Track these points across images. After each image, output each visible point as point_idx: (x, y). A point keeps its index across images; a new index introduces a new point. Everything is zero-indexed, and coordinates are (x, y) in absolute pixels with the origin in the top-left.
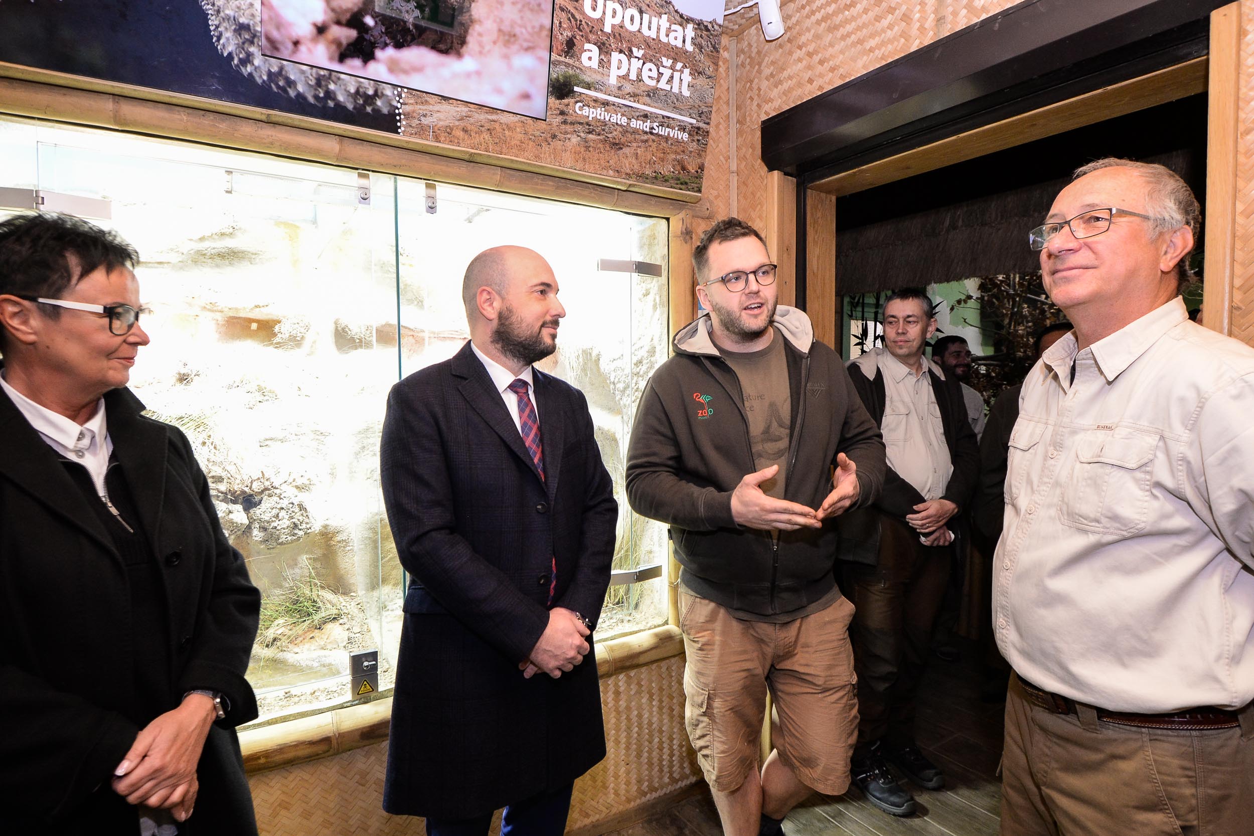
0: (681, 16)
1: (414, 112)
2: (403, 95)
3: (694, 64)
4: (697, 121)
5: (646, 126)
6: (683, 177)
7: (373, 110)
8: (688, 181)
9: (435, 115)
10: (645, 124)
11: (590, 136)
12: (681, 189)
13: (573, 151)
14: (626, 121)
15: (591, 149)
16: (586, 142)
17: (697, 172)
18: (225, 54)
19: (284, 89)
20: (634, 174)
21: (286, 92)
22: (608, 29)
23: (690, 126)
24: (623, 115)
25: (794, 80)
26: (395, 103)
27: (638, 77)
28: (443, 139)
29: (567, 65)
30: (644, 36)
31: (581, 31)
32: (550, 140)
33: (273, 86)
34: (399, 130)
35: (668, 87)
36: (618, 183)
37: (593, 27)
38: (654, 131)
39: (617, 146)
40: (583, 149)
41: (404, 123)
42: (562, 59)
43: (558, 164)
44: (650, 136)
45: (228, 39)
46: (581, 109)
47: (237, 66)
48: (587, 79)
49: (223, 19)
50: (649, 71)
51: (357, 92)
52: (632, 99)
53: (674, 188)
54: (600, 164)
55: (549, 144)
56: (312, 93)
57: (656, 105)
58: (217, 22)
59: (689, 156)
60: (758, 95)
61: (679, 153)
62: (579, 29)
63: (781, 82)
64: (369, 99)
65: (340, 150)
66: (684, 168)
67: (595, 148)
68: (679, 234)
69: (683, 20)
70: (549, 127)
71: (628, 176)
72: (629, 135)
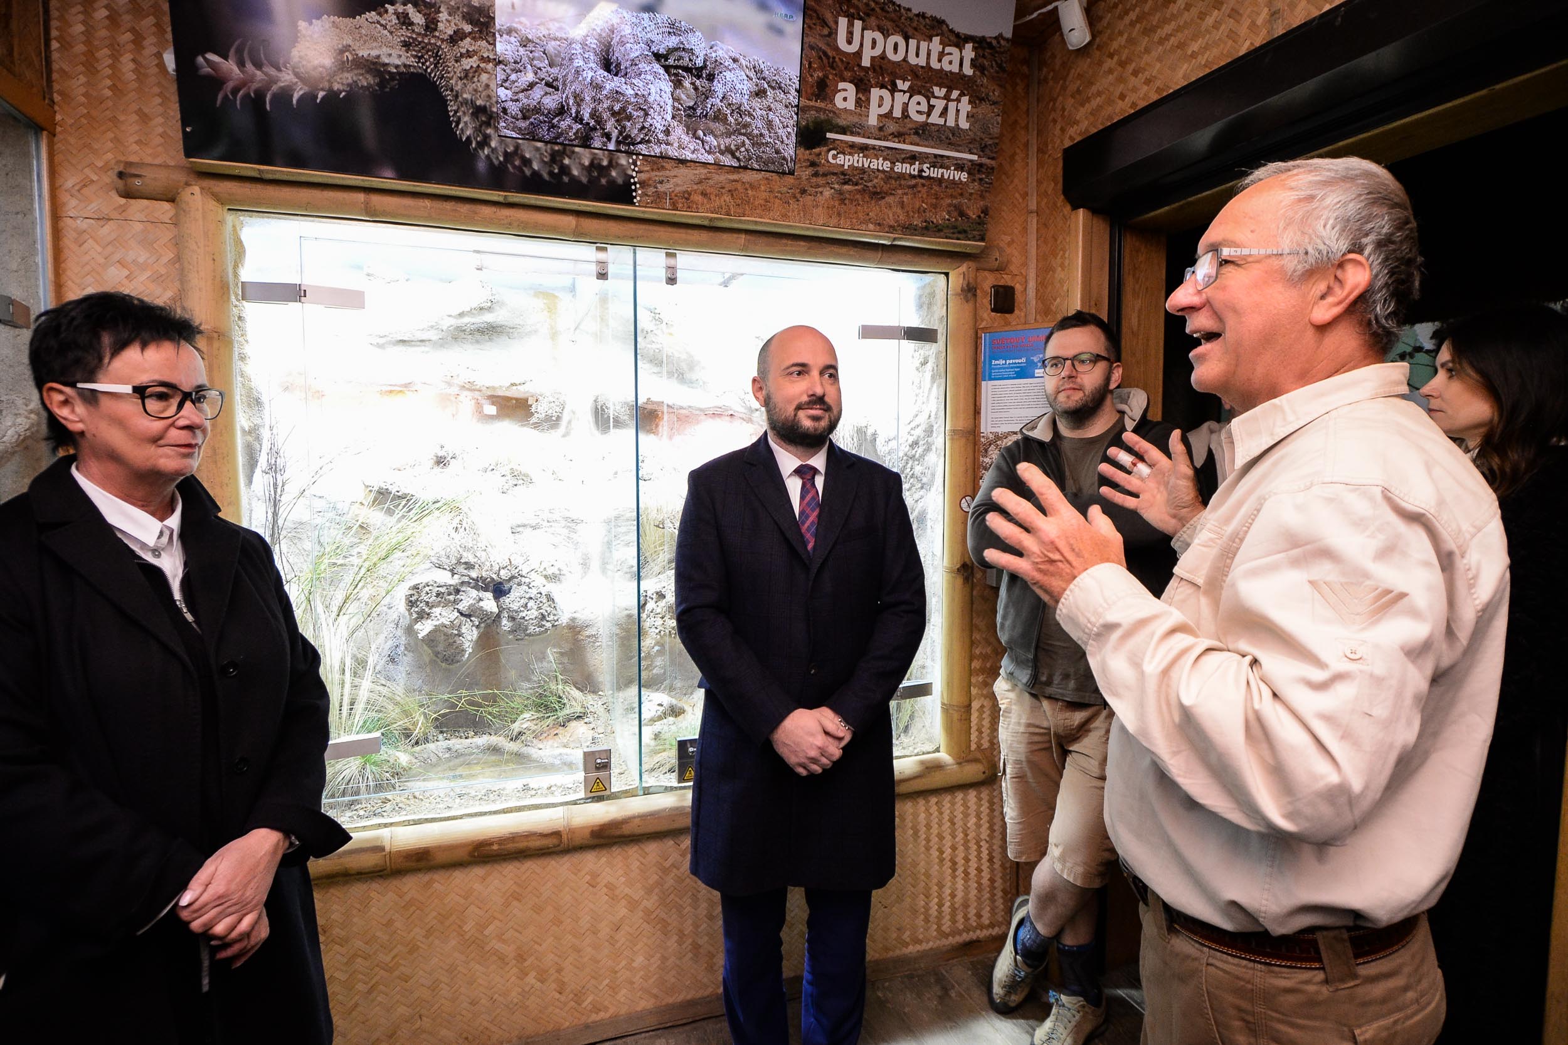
0: (958, 35)
1: (650, 179)
2: (639, 163)
3: (973, 90)
4: (979, 157)
5: (914, 169)
6: (961, 223)
7: (608, 182)
8: (968, 228)
9: (672, 181)
10: (913, 167)
11: (846, 187)
12: (958, 239)
13: (826, 205)
14: (889, 165)
15: (847, 202)
16: (841, 194)
17: (979, 217)
18: (464, 139)
19: (519, 169)
20: (899, 226)
21: (523, 172)
22: (866, 62)
23: (970, 164)
24: (884, 159)
25: (1104, 97)
26: (630, 172)
27: (903, 113)
28: (681, 205)
29: (818, 110)
30: (910, 65)
31: (836, 68)
32: (798, 196)
33: (509, 166)
34: (635, 201)
35: (941, 121)
36: (880, 237)
37: (848, 63)
38: (924, 174)
39: (877, 195)
40: (836, 204)
41: (640, 192)
42: (812, 103)
43: (808, 221)
44: (919, 180)
45: (466, 123)
47: (475, 149)
48: (842, 122)
49: (462, 103)
50: (917, 106)
51: (592, 164)
52: (896, 139)
53: (950, 238)
54: (857, 218)
55: (798, 201)
56: (547, 170)
57: (926, 143)
58: (455, 108)
59: (970, 200)
60: (1063, 116)
61: (956, 198)
62: (832, 68)
63: (1088, 100)
64: (603, 170)
65: (577, 226)
66: (962, 214)
67: (852, 200)
68: (959, 291)
69: (959, 40)
70: (797, 182)
71: (892, 228)
72: (893, 182)
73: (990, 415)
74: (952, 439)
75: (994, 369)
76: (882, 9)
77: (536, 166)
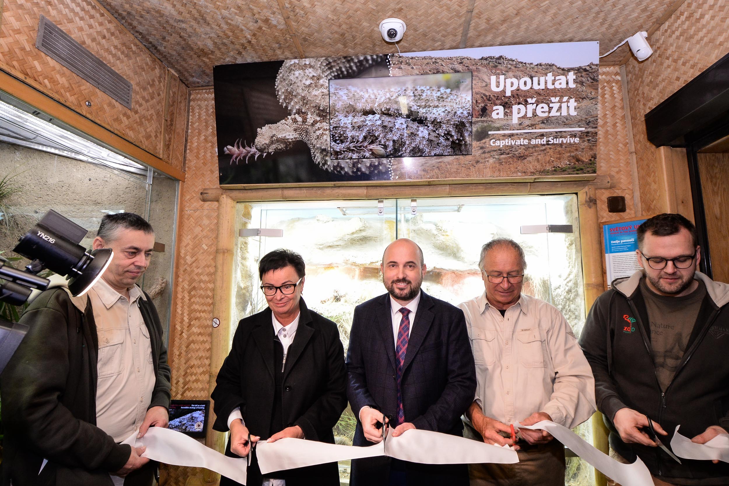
0: (563, 70)
1: (397, 167)
2: (392, 161)
3: (577, 95)
4: (586, 128)
5: (544, 141)
6: (578, 165)
7: (378, 172)
8: (583, 167)
10: (542, 140)
11: (502, 156)
12: (577, 174)
13: (491, 167)
14: (527, 141)
15: (503, 163)
16: (499, 160)
17: (591, 160)
18: (317, 163)
20: (537, 171)
22: (508, 94)
23: (580, 133)
25: (666, 81)
26: (388, 166)
27: (533, 114)
28: (413, 177)
29: (483, 122)
30: (535, 90)
31: (490, 101)
32: (475, 164)
33: (335, 171)
34: (391, 178)
35: (558, 114)
36: (526, 179)
37: (498, 96)
38: (550, 143)
39: (522, 157)
40: (497, 165)
41: (393, 174)
42: (479, 119)
43: (482, 176)
44: (547, 146)
45: (318, 157)
46: (494, 143)
47: (321, 167)
48: (497, 125)
49: (316, 149)
50: (542, 110)
51: (371, 165)
52: (530, 128)
53: (572, 174)
54: (511, 171)
55: (475, 167)
56: (351, 171)
57: (550, 127)
58: (313, 151)
59: (582, 152)
60: (643, 98)
61: (573, 152)
62: (489, 100)
63: (657, 85)
64: (376, 167)
65: (367, 193)
66: (578, 160)
67: (506, 162)
68: (584, 202)
69: (565, 71)
70: (474, 158)
71: (533, 173)
72: (531, 149)
73: (613, 274)
74: (588, 289)
75: (613, 246)
76: (516, 67)
77: (346, 170)
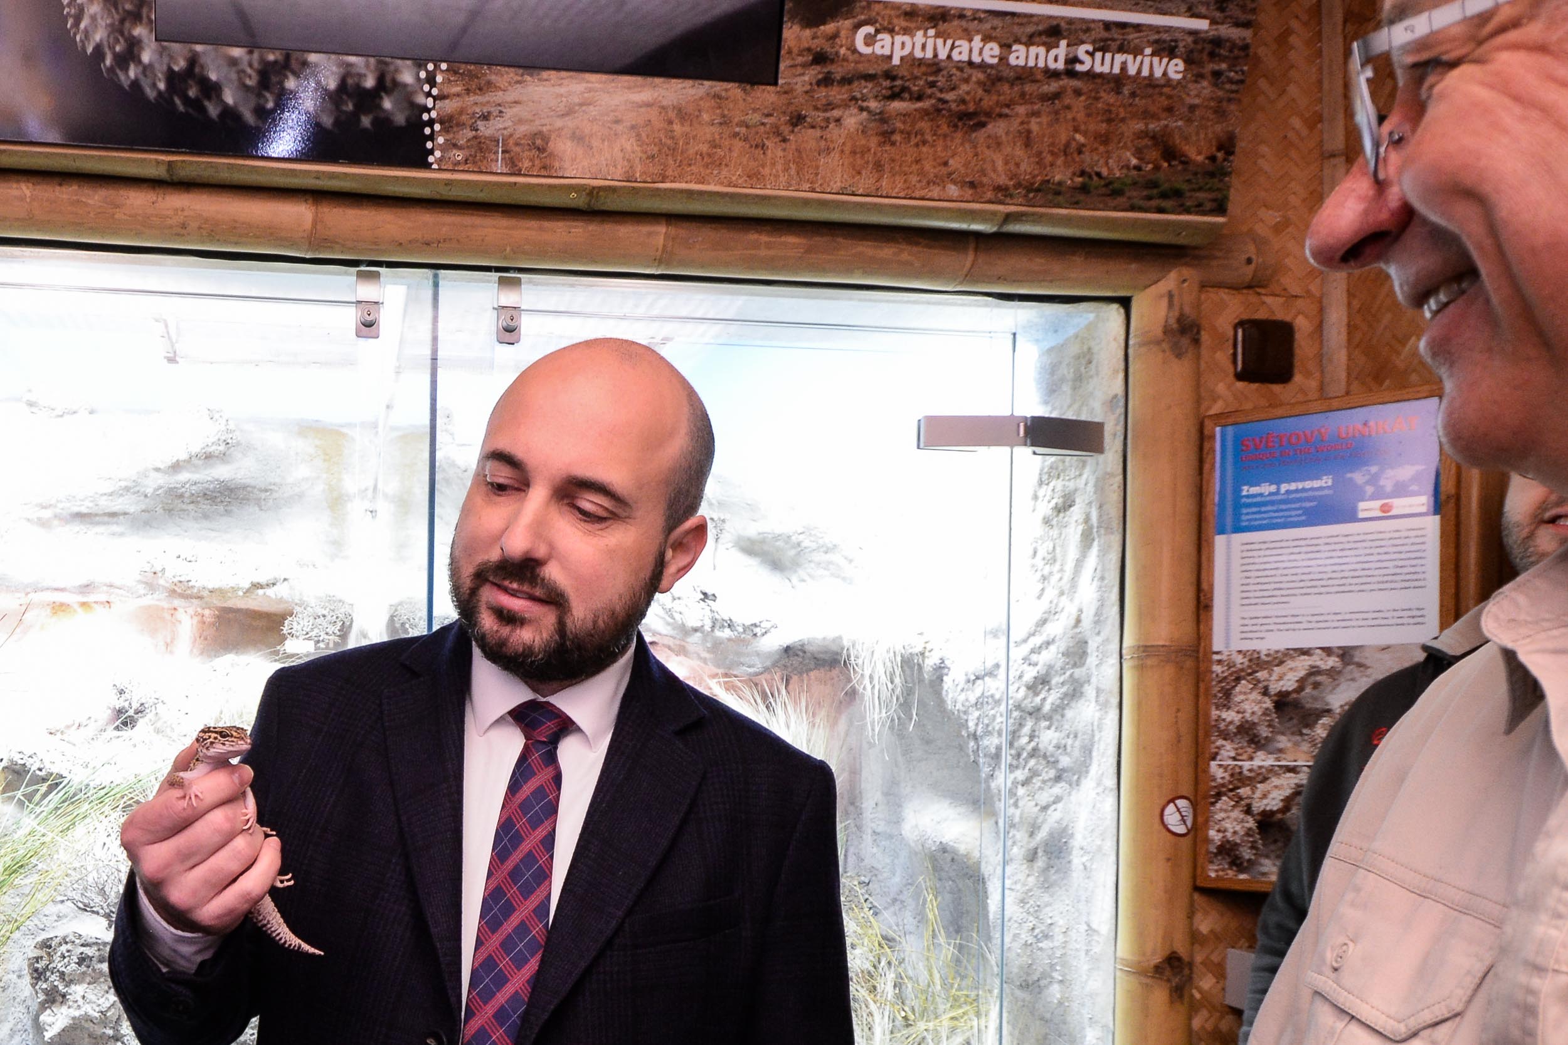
1: (461, 112)
2: (439, 79)
4: (1213, 22)
5: (1056, 57)
7: (376, 122)
8: (1185, 187)
9: (509, 112)
10: (1053, 52)
11: (897, 105)
12: (1161, 211)
13: (847, 149)
14: (997, 50)
15: (897, 137)
16: (884, 121)
17: (1213, 159)
18: (90, 50)
19: (197, 105)
20: (1018, 185)
21: (203, 110)
23: (1190, 39)
26: (421, 99)
28: (526, 164)
32: (786, 130)
33: (177, 101)
36: (973, 215)
38: (1079, 68)
39: (969, 120)
40: (873, 142)
41: (441, 140)
43: (807, 186)
44: (1065, 82)
45: (93, 18)
47: (111, 70)
51: (343, 86)
53: (1140, 210)
54: (921, 173)
55: (784, 140)
56: (252, 103)
59: (1189, 121)
61: (1155, 117)
64: (367, 99)
65: (315, 223)
66: (1170, 154)
67: (909, 134)
68: (1158, 332)
70: (784, 99)
71: (1003, 193)
72: (1006, 87)
73: (1237, 612)
74: (1141, 668)
75: (1249, 505)
77: (229, 98)
